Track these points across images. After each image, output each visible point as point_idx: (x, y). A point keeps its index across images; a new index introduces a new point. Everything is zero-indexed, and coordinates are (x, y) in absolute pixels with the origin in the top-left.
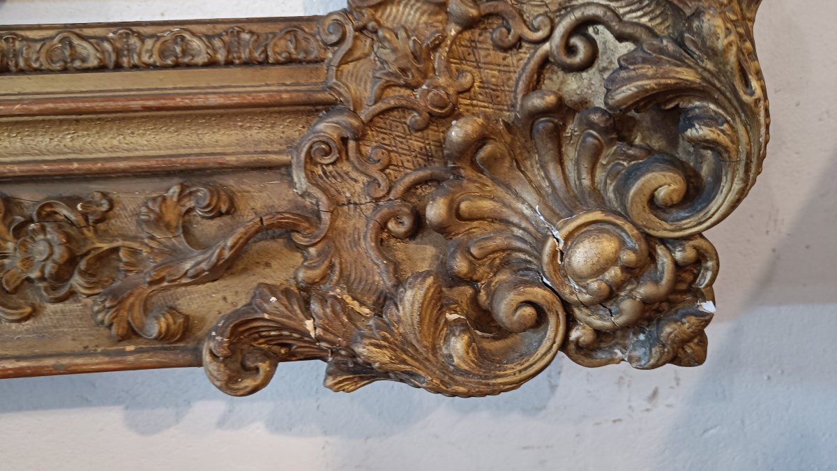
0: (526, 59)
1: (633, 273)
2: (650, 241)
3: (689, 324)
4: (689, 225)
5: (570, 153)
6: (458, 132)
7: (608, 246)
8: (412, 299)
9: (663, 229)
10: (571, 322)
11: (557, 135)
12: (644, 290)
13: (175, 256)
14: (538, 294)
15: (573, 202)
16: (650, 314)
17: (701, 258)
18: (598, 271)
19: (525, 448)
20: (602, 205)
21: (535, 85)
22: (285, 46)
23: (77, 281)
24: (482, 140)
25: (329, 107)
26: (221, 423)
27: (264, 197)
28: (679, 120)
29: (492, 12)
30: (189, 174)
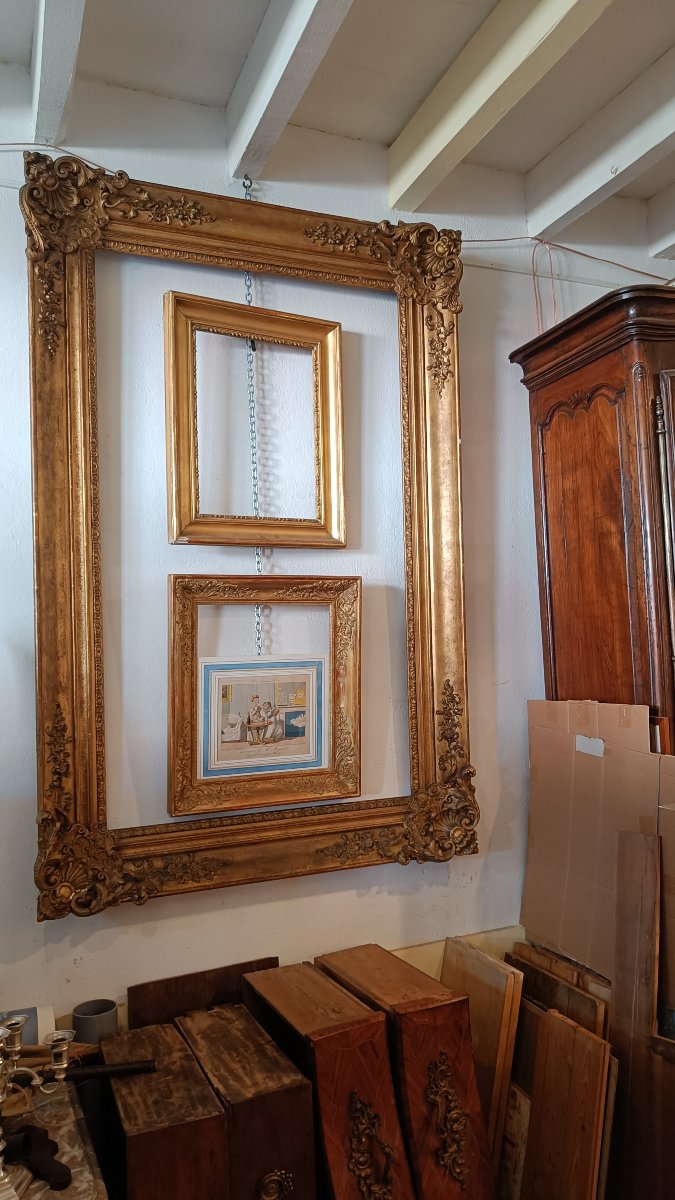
0: (441, 802)
1: (465, 836)
2: (467, 831)
3: (474, 846)
4: (471, 827)
5: (451, 816)
7: (460, 832)
8: (432, 844)
9: (467, 828)
10: (456, 847)
11: (448, 815)
12: (466, 841)
13: (388, 842)
14: (450, 842)
15: (453, 826)
16: (468, 846)
17: (474, 833)
18: (459, 837)
20: (458, 826)
21: (443, 807)
22: (401, 802)
23: (374, 847)
24: (436, 817)
25: (410, 813)
27: (399, 830)
28: (467, 810)
29: (436, 795)
30: (388, 827)
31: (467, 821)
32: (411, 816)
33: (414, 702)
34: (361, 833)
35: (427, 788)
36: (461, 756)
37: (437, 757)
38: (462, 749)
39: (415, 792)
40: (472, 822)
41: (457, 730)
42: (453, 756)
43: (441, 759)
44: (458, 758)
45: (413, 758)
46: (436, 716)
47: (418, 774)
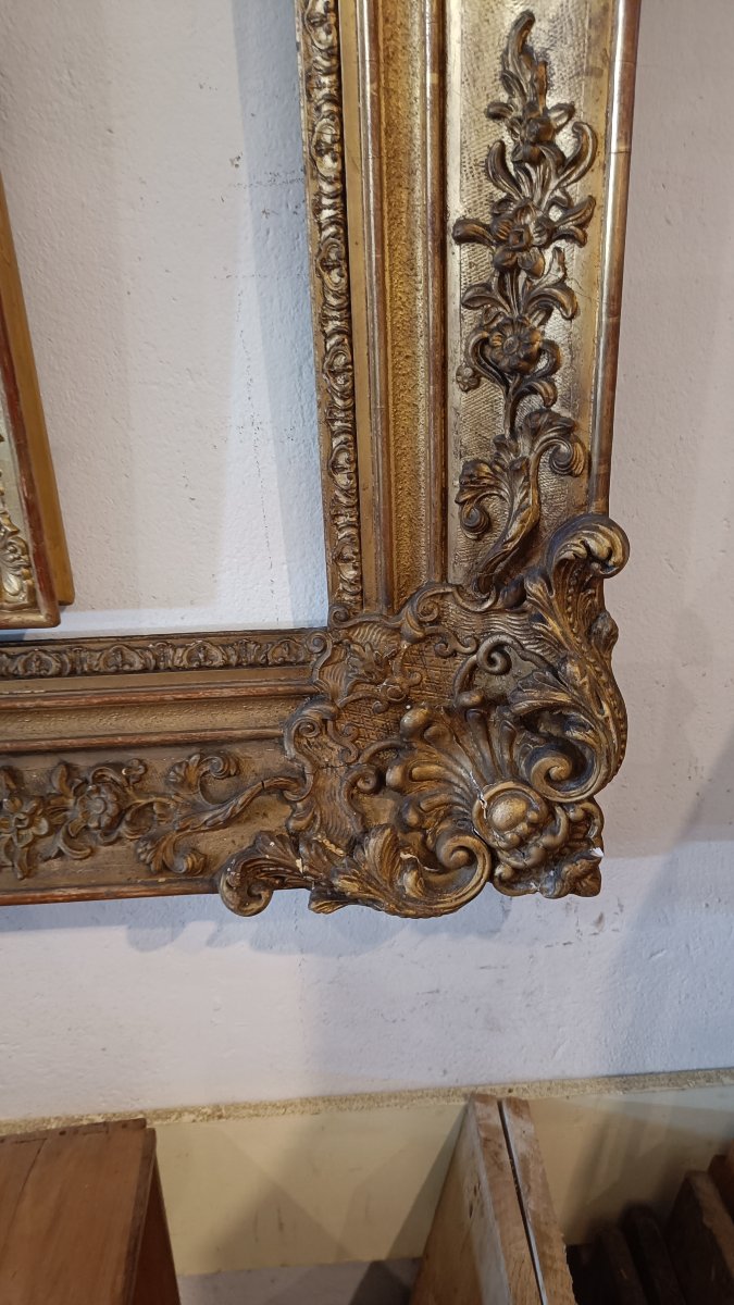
0: (460, 665)
1: (537, 828)
2: (550, 805)
3: (581, 865)
4: (576, 794)
5: (495, 733)
6: (410, 719)
7: (518, 807)
8: (374, 844)
9: (557, 796)
10: (495, 861)
11: (484, 721)
12: (546, 840)
13: (196, 809)
14: (469, 841)
15: (497, 774)
16: (552, 858)
17: (588, 816)
18: (512, 825)
19: (482, 968)
20: (516, 777)
21: (468, 681)
22: (280, 653)
23: (123, 829)
24: (427, 724)
25: (314, 697)
26: (210, 942)
27: (262, 761)
28: (564, 722)
29: (434, 633)
30: (207, 745)
31: (558, 766)
32: (311, 713)
33: (328, 164)
34: (82, 762)
35: (394, 600)
36: (566, 469)
37: (456, 467)
38: (568, 431)
39: (344, 616)
40: (579, 770)
41: (555, 328)
42: (519, 470)
43: (471, 481)
44: (548, 481)
45: (332, 467)
46: (458, 255)
47: (357, 541)
